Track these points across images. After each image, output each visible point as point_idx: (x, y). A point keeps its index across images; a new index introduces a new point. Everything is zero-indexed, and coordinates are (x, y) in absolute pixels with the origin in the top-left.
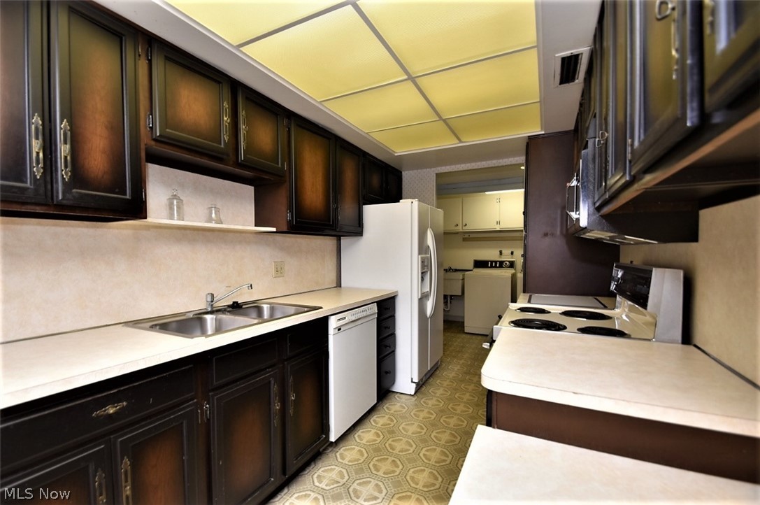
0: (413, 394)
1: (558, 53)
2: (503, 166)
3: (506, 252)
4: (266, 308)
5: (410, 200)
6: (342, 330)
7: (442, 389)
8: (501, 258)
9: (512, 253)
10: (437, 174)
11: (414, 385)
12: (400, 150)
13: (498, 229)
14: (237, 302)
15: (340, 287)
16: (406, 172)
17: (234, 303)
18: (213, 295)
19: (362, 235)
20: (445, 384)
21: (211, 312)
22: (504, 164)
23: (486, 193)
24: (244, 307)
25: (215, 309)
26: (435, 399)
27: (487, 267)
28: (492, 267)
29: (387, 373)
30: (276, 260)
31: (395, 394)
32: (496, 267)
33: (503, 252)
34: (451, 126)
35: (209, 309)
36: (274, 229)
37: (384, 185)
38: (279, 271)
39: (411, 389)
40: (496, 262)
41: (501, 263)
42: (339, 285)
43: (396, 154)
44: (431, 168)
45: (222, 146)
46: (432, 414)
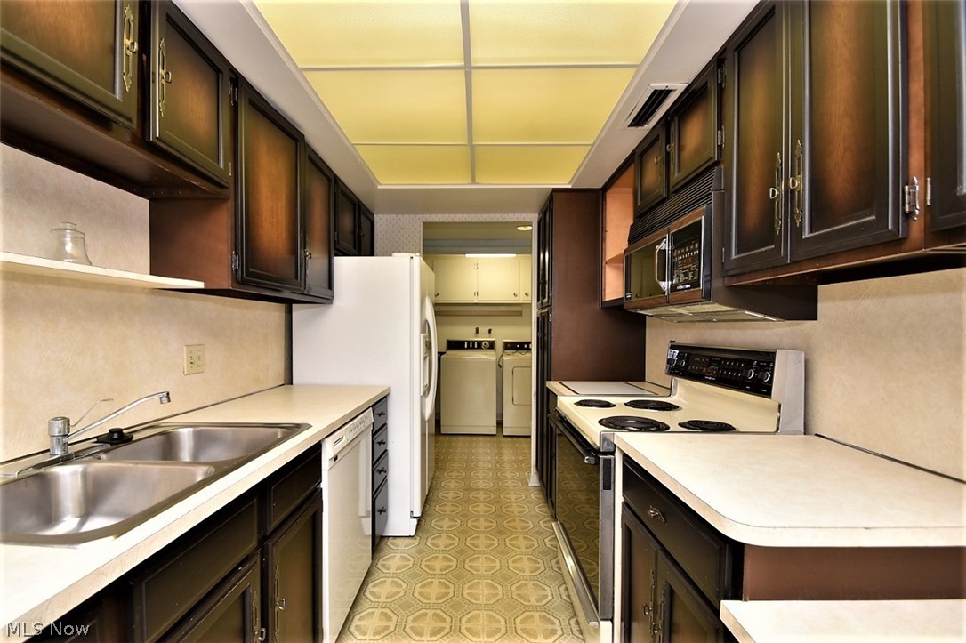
0: (413, 534)
1: (654, 82)
2: (507, 223)
3: (483, 330)
4: (186, 435)
5: (407, 255)
6: (339, 458)
7: (447, 518)
8: (476, 337)
9: (490, 331)
10: (424, 223)
11: (415, 521)
12: (388, 181)
13: (476, 302)
14: (119, 431)
15: (292, 384)
16: (381, 216)
17: (112, 432)
18: (67, 421)
19: (332, 303)
20: (448, 509)
21: (65, 460)
22: (510, 220)
23: (467, 255)
24: (136, 436)
25: (72, 449)
26: (444, 535)
27: (463, 348)
28: (469, 348)
29: (381, 511)
30: (190, 342)
31: (386, 539)
32: (473, 348)
33: (480, 330)
34: (473, 157)
35: (58, 453)
36: (200, 285)
37: (357, 230)
38: (195, 364)
39: (409, 527)
40: (473, 342)
41: (480, 343)
42: (289, 380)
43: (379, 187)
44: (416, 214)
45: (118, 95)
46: (450, 560)
